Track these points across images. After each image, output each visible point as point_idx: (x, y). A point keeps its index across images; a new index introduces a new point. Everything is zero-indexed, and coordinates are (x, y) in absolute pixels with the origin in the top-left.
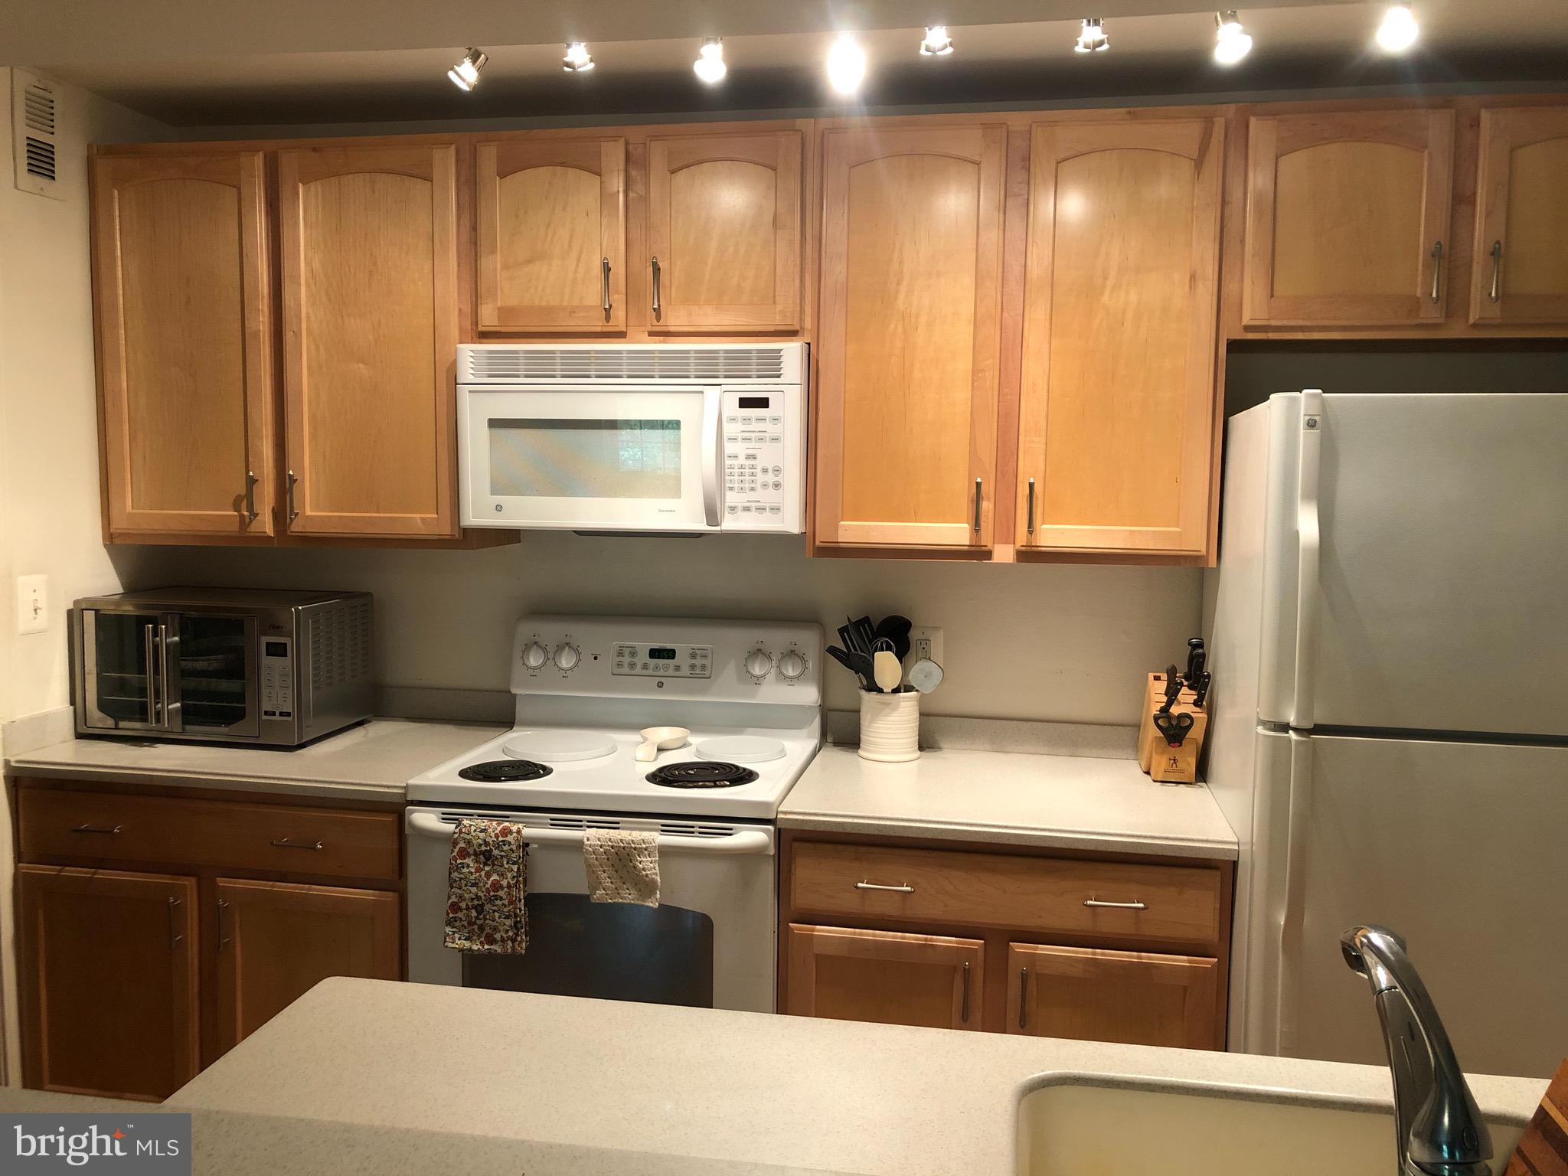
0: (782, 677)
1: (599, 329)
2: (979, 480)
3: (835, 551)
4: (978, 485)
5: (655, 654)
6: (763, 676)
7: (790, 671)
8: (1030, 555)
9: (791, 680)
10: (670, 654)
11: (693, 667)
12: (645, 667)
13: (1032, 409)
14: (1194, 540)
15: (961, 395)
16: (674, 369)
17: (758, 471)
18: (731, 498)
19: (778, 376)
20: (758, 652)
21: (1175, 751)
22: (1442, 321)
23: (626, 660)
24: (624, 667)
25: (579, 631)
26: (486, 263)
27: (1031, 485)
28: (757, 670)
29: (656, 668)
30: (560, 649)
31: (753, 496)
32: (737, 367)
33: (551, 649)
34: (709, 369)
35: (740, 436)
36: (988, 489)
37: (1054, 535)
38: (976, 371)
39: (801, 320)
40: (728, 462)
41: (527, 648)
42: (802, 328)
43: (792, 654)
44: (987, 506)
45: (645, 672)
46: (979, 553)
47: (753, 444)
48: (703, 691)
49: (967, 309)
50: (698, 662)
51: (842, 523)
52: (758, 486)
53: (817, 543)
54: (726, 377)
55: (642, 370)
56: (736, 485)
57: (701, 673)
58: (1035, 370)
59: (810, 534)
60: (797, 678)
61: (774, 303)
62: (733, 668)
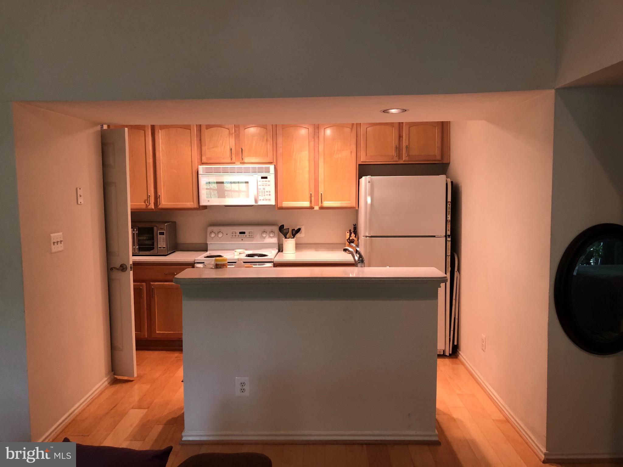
0: (270, 237)
1: (229, 162)
2: (311, 193)
3: (282, 208)
4: (311, 194)
5: (241, 233)
6: (266, 237)
7: (271, 235)
8: (322, 208)
9: (272, 237)
10: (244, 233)
11: (249, 235)
13: (321, 178)
14: (354, 204)
15: (307, 176)
16: (247, 171)
17: (266, 192)
18: (260, 198)
19: (269, 172)
20: (264, 232)
22: (398, 160)
23: (234, 234)
25: (222, 228)
26: (203, 148)
27: (321, 194)
28: (264, 236)
29: (241, 236)
30: (219, 232)
31: (265, 197)
32: (260, 170)
33: (216, 233)
34: (254, 171)
35: (261, 185)
36: (313, 195)
37: (326, 204)
38: (310, 171)
39: (273, 160)
40: (259, 190)
41: (211, 233)
42: (273, 162)
43: (272, 232)
44: (313, 198)
45: (238, 237)
46: (311, 208)
47: (264, 186)
48: (252, 241)
49: (307, 158)
50: (251, 234)
51: (283, 202)
52: (266, 195)
53: (278, 207)
54: (258, 172)
55: (240, 171)
56: (261, 195)
57: (251, 237)
58: (321, 170)
59: (276, 205)
61: (267, 157)
62: (258, 235)
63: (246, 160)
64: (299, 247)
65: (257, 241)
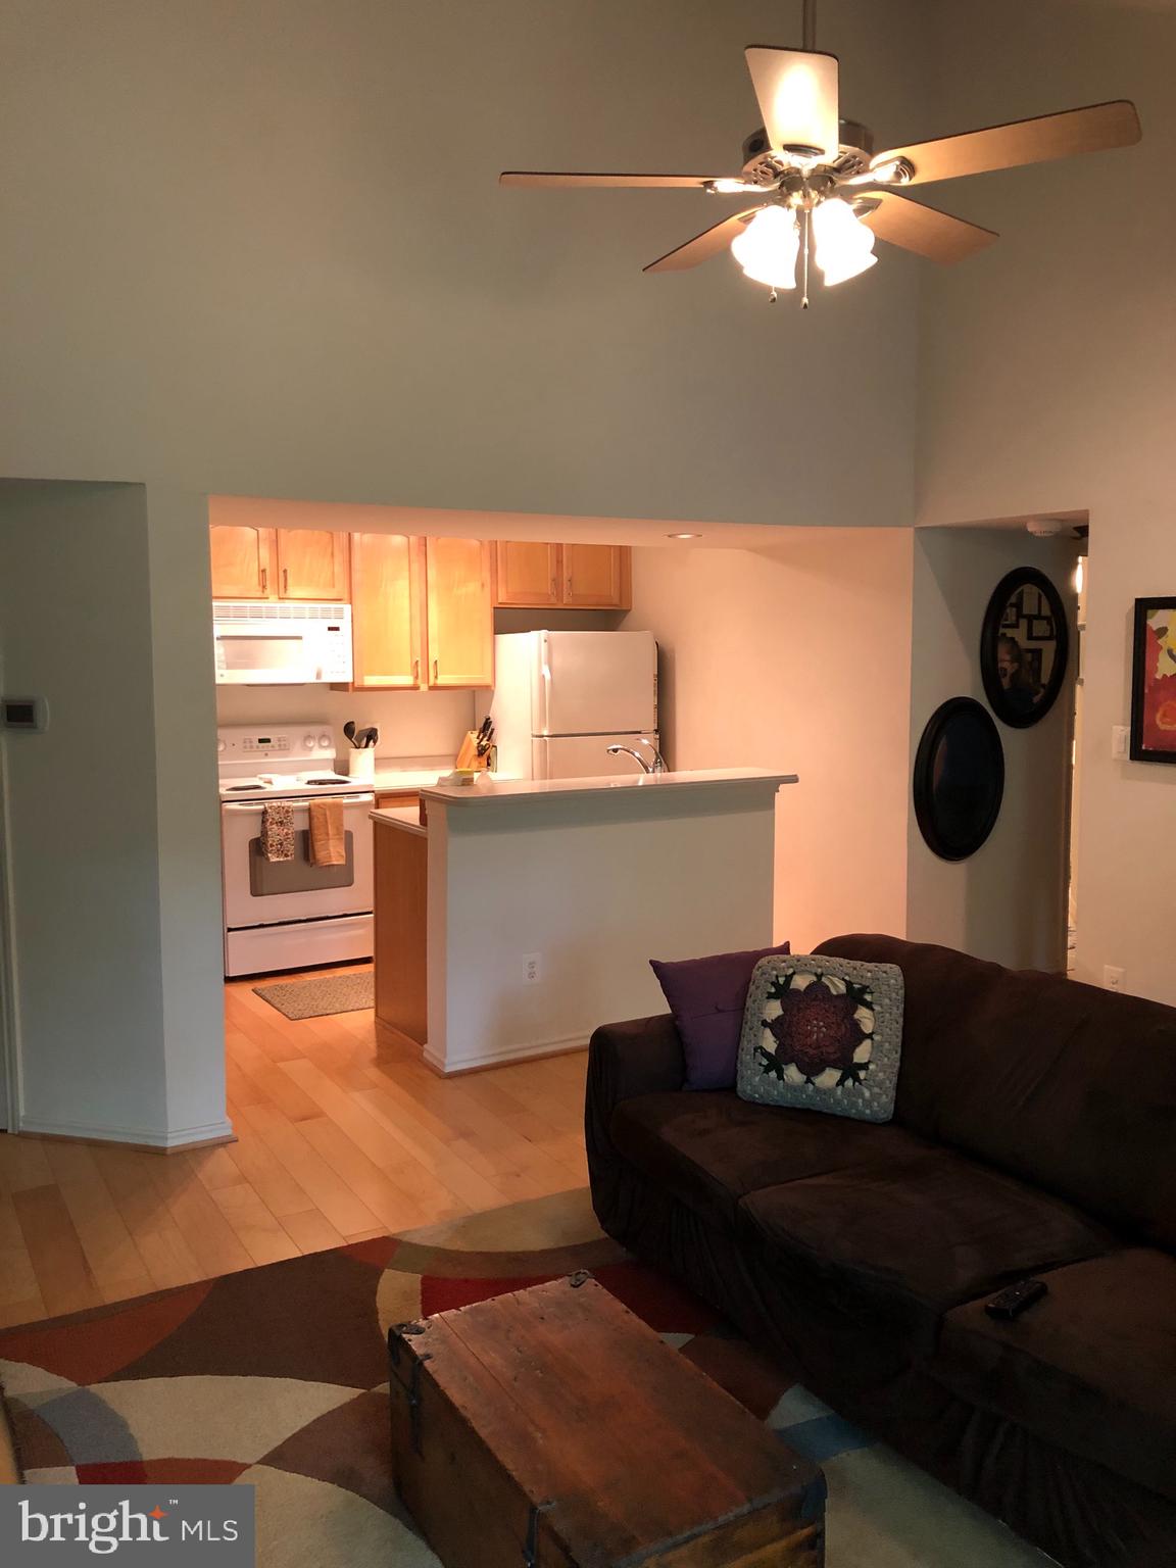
0: (321, 747)
2: (416, 660)
3: (362, 689)
4: (416, 662)
5: (261, 741)
6: (312, 747)
7: (324, 744)
8: (435, 688)
9: (325, 748)
10: (268, 741)
11: (280, 745)
12: (258, 747)
13: (432, 631)
14: (484, 680)
15: (406, 626)
16: (299, 615)
18: (326, 669)
19: (342, 619)
20: (308, 737)
21: (479, 759)
22: (556, 602)
23: (248, 745)
24: (247, 747)
27: (435, 661)
28: (309, 745)
29: (263, 747)
32: (324, 614)
34: (314, 615)
36: (419, 663)
37: (443, 680)
38: (412, 618)
39: (345, 595)
42: (346, 598)
43: (323, 736)
44: (419, 670)
45: (258, 750)
46: (415, 688)
47: (334, 645)
48: (287, 757)
49: (407, 593)
50: (283, 743)
51: (367, 677)
53: (355, 686)
54: (320, 618)
55: (285, 616)
57: (284, 748)
60: (328, 747)
61: (334, 586)
62: (298, 744)
63: (294, 592)
64: (380, 763)
65: (297, 756)
